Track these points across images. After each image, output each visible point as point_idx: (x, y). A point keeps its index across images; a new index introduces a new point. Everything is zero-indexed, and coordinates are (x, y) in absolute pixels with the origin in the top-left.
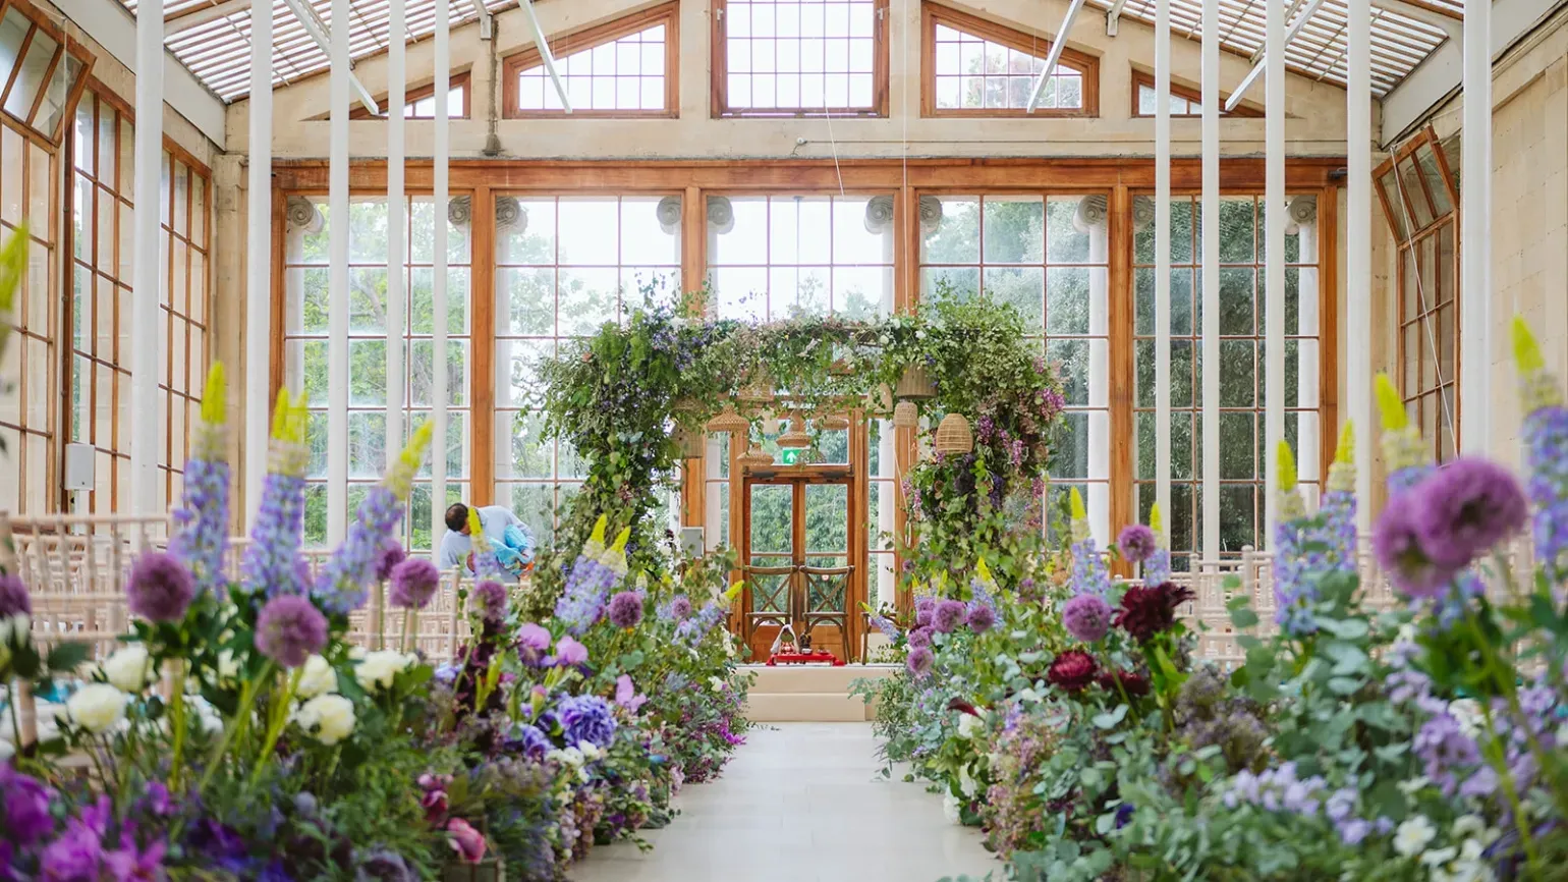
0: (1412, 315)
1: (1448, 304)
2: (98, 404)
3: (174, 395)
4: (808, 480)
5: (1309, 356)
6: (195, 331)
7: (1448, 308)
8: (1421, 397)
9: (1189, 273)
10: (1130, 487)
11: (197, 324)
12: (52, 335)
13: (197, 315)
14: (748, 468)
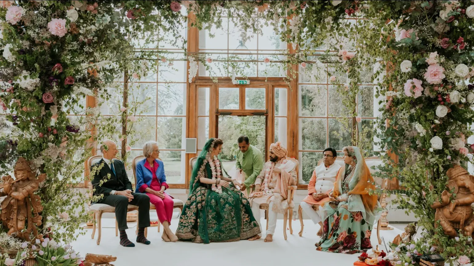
14: (217, 110)
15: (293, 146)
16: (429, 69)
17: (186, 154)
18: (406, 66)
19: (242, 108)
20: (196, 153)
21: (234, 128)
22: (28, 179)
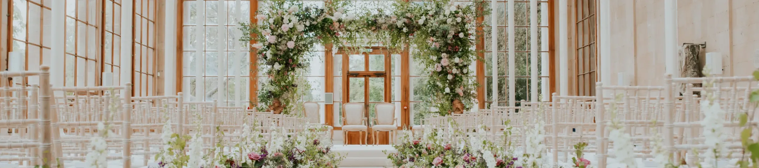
0: (580, 18)
1: (593, 15)
2: (114, 49)
3: (143, 46)
4: (370, 76)
5: (545, 33)
6: (151, 24)
7: (592, 17)
8: (583, 47)
9: (503, 4)
10: (484, 79)
11: (151, 21)
12: (97, 25)
13: (151, 18)
14: (348, 72)
15: (405, 98)
16: (442, 60)
17: (325, 105)
18: (435, 58)
19: (367, 70)
20: (332, 104)
21: (359, 85)
22: (279, 107)
